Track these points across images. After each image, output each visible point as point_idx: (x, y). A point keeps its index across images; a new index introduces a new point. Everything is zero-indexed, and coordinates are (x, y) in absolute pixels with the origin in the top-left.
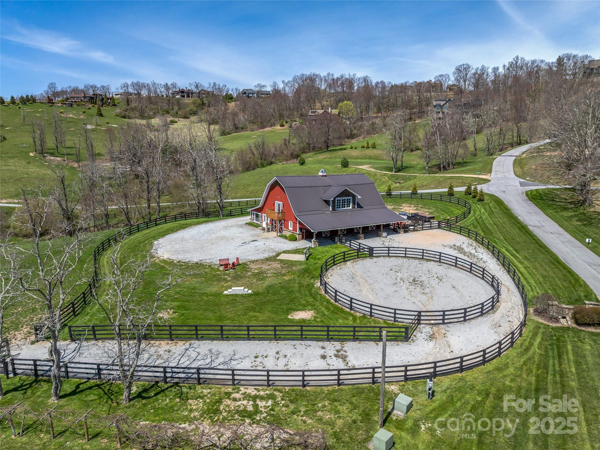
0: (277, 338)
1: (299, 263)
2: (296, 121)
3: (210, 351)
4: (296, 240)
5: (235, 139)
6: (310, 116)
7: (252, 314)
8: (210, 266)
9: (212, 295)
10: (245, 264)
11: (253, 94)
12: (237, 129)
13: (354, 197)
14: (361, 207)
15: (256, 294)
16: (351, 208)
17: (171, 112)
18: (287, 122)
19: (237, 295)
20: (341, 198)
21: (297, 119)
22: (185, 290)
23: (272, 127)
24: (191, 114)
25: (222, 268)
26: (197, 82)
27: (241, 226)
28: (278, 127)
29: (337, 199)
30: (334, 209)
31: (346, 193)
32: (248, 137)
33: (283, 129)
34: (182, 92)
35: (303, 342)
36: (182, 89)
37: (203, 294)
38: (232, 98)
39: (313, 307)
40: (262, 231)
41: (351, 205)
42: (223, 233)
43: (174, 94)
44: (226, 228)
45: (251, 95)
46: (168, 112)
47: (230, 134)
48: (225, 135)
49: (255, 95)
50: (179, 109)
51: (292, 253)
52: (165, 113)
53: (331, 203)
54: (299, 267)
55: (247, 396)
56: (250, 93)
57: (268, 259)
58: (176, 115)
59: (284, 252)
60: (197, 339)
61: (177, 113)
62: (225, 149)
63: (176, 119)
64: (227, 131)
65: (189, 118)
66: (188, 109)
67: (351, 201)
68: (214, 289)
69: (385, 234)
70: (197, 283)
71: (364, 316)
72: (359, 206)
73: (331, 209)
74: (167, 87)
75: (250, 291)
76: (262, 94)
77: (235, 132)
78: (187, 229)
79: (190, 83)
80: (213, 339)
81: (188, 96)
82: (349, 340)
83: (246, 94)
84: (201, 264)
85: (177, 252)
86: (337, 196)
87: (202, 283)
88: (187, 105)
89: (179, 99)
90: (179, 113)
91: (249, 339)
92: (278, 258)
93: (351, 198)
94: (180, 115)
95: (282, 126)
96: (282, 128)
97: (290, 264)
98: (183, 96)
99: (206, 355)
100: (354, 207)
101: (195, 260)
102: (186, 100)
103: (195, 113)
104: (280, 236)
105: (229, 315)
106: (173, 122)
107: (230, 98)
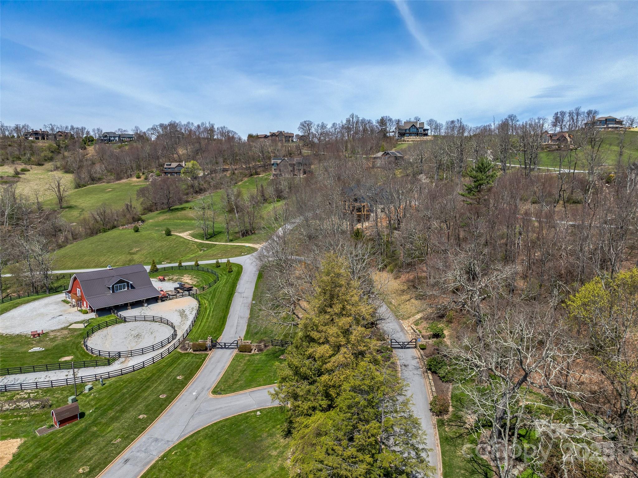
0: (47, 370)
1: (80, 329)
2: (152, 172)
3: (14, 379)
4: (87, 313)
5: (89, 192)
6: (165, 168)
7: (40, 360)
8: (25, 336)
9: (22, 353)
10: (47, 333)
11: (114, 137)
12: (93, 180)
13: (128, 283)
14: (134, 288)
15: (46, 350)
16: (126, 289)
17: (23, 158)
18: (143, 174)
19: (35, 352)
20: (118, 285)
21: (154, 170)
22: (7, 352)
23: (129, 179)
24: (46, 160)
25: (32, 337)
26: (53, 124)
27: (57, 303)
28: (134, 179)
29: (115, 285)
30: (113, 292)
31: (121, 281)
32: (103, 191)
33: (139, 182)
34: (36, 133)
35: (60, 371)
36: (36, 131)
37: (17, 353)
38: (92, 141)
39: (73, 353)
40: (70, 307)
41: (126, 288)
42: (42, 310)
43: (27, 135)
44: (46, 305)
45: (113, 139)
46: (19, 159)
47: (85, 186)
48: (80, 187)
49: (117, 139)
50: (32, 154)
51: (80, 323)
52: (15, 159)
53: (111, 288)
54: (78, 333)
55: (26, 393)
56: (111, 137)
57: (62, 329)
58: (28, 161)
59: (75, 323)
60: (9, 374)
61: (29, 159)
62: (76, 206)
63: (28, 167)
64: (83, 183)
65: (43, 165)
66: (42, 154)
67: (126, 285)
68: (24, 350)
69: (146, 305)
70: (15, 347)
71: (97, 356)
72: (132, 287)
73: (111, 292)
74: (17, 129)
75: (43, 349)
76: (124, 137)
77: (91, 184)
78: (18, 308)
79: (45, 125)
80: (17, 374)
81: (43, 138)
82: (83, 367)
83: (107, 138)
84: (20, 335)
85: (6, 328)
86: (115, 284)
87: (18, 347)
88: (42, 150)
89: (33, 142)
90: (33, 159)
91: (34, 372)
92: (69, 327)
93: (126, 284)
94: (33, 161)
95: (139, 177)
96: (138, 180)
97: (75, 330)
98: (37, 139)
99: (12, 381)
100: (128, 289)
101: (17, 332)
102: (41, 143)
103: (51, 159)
104: (79, 311)
105: (28, 362)
106: (24, 170)
107: (90, 140)
